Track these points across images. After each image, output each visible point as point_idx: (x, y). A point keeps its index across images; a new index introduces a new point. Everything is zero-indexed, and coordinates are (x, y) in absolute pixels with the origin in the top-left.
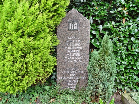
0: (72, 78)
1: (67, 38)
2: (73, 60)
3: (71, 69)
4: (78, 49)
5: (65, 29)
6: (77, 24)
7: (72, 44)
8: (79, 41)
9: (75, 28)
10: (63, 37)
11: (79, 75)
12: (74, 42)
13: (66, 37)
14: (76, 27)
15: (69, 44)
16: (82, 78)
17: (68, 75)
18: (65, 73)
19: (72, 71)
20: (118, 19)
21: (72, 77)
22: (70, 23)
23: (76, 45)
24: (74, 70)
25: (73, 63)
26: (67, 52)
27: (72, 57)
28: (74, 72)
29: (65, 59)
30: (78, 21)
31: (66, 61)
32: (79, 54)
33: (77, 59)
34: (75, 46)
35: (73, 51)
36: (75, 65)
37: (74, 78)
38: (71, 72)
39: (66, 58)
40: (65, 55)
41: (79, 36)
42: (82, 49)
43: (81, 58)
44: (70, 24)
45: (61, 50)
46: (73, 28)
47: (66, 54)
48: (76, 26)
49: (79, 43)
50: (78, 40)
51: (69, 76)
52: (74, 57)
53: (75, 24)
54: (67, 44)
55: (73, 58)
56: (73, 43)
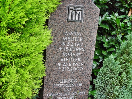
0: (66, 94)
1: (64, 33)
2: (70, 67)
3: (65, 81)
4: (78, 52)
5: (61, 18)
6: (81, 12)
7: (71, 44)
8: (81, 39)
9: (77, 19)
10: (57, 32)
11: (76, 89)
12: (74, 40)
13: (62, 32)
14: (79, 17)
15: (66, 44)
16: (80, 93)
17: (61, 90)
18: (56, 87)
19: (67, 83)
20: (123, 10)
21: (66, 92)
23: (76, 45)
24: (70, 83)
25: (70, 72)
26: (62, 55)
27: (68, 63)
28: (70, 85)
29: (59, 66)
30: (82, 8)
31: (59, 68)
32: (79, 59)
33: (76, 67)
34: (75, 47)
35: (71, 55)
36: (73, 75)
37: (69, 94)
38: (65, 85)
39: (59, 64)
40: (59, 60)
41: (81, 32)
42: (85, 52)
43: (82, 64)
44: (71, 11)
45: (54, 52)
46: (74, 19)
47: (61, 58)
48: (79, 15)
49: (81, 42)
50: (80, 37)
51: (61, 92)
52: (72, 63)
53: (78, 12)
54: (63, 44)
55: (70, 64)
56: (73, 42)
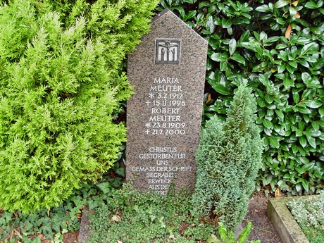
0: (161, 169)
1: (151, 81)
2: (164, 129)
3: (158, 149)
4: (176, 106)
5: (147, 59)
6: (176, 48)
7: (163, 96)
8: (179, 88)
9: (171, 59)
10: (142, 79)
11: (176, 162)
12: (169, 90)
13: (148, 79)
14: (174, 56)
15: (156, 95)
16: (182, 168)
17: (152, 162)
18: (144, 157)
19: (161, 153)
20: (275, 28)
21: (161, 166)
22: (160, 46)
23: (172, 97)
24: (166, 153)
25: (165, 137)
26: (150, 112)
27: (161, 123)
28: (165, 156)
29: (147, 128)
31: (148, 131)
32: (178, 118)
33: (174, 129)
34: (170, 100)
35: (164, 111)
36: (168, 141)
37: (166, 168)
38: (158, 156)
39: (148, 125)
40: (146, 119)
41: (179, 77)
42: (187, 107)
43: (183, 125)
44: (160, 48)
45: (138, 108)
46: (165, 59)
47: (149, 116)
48: (174, 53)
49: (180, 92)
50: (177, 85)
51: (153, 165)
52: (167, 123)
53: (171, 49)
54: (151, 95)
55: (164, 125)
56: (166, 92)
